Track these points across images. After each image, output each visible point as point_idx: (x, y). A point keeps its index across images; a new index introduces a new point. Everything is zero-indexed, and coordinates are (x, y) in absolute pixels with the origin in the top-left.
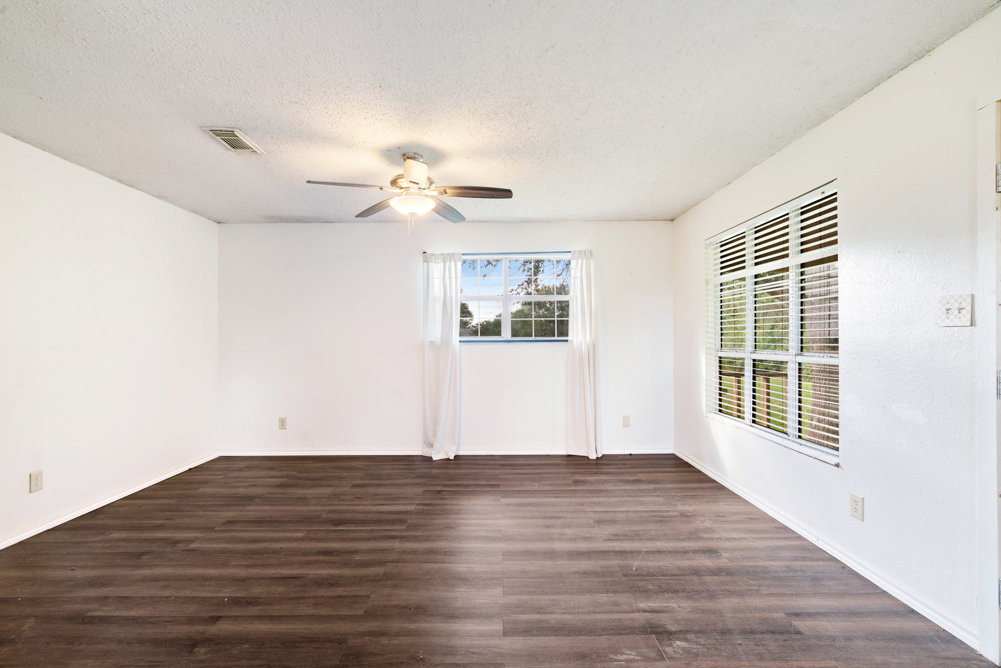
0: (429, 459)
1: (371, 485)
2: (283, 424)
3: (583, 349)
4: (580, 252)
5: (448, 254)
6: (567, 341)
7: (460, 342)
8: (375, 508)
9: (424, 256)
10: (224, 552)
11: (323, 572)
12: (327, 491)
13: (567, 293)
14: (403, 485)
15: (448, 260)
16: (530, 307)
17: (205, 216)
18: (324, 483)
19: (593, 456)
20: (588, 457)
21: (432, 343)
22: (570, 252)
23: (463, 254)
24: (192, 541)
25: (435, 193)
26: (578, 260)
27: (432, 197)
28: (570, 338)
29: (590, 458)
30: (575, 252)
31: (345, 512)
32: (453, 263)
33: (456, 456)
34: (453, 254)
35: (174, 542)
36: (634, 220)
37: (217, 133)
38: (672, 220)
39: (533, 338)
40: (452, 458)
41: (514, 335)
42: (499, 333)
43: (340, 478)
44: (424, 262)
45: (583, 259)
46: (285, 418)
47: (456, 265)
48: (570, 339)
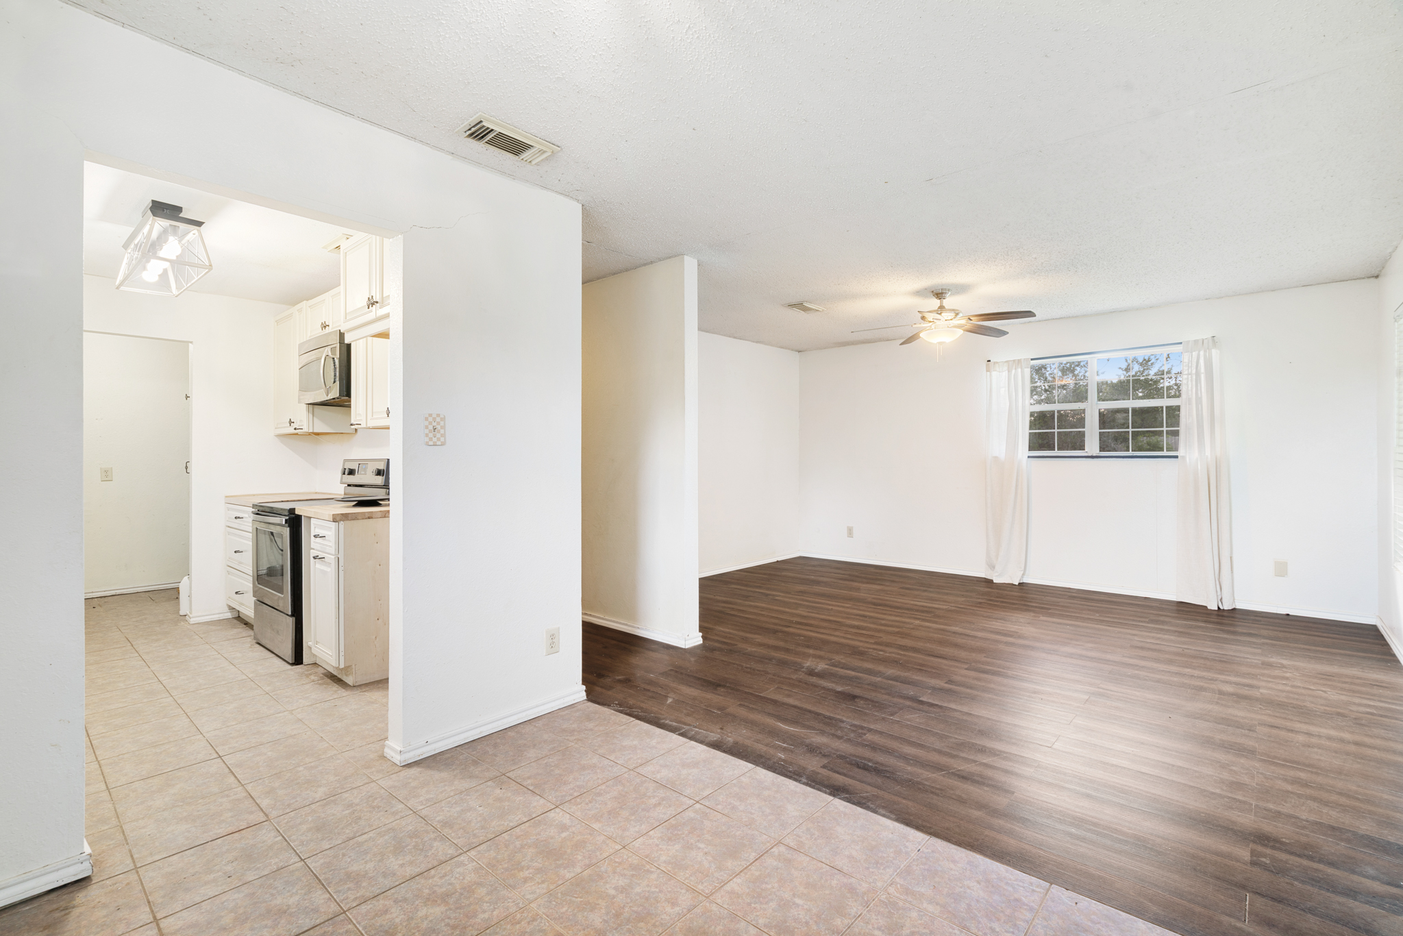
0: (991, 582)
1: (918, 590)
2: (850, 532)
3: (1199, 467)
4: (1196, 342)
5: (1014, 361)
6: (1177, 457)
7: (1029, 457)
8: (912, 602)
9: (987, 365)
10: (796, 604)
11: (856, 623)
12: (878, 587)
13: (1178, 396)
14: (947, 594)
15: (1014, 367)
16: (1126, 415)
17: (789, 349)
18: (878, 582)
19: (1213, 606)
20: (1206, 607)
21: (996, 458)
22: (1181, 343)
23: (1032, 359)
24: (777, 596)
25: (963, 322)
26: (1192, 352)
27: (959, 327)
28: (1180, 453)
29: (1209, 608)
30: (1188, 342)
31: (887, 600)
32: (1019, 370)
33: (1019, 583)
34: (1019, 361)
35: (767, 595)
36: (1297, 287)
37: (792, 306)
38: (1377, 277)
39: (1130, 453)
40: (1017, 584)
41: (1102, 449)
42: (1082, 447)
43: (893, 581)
44: (987, 371)
45: (1199, 351)
46: (852, 527)
47: (1022, 372)
48: (1181, 455)
